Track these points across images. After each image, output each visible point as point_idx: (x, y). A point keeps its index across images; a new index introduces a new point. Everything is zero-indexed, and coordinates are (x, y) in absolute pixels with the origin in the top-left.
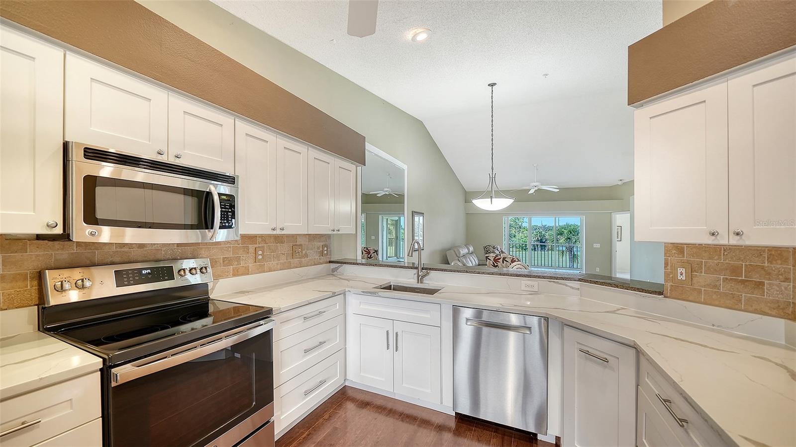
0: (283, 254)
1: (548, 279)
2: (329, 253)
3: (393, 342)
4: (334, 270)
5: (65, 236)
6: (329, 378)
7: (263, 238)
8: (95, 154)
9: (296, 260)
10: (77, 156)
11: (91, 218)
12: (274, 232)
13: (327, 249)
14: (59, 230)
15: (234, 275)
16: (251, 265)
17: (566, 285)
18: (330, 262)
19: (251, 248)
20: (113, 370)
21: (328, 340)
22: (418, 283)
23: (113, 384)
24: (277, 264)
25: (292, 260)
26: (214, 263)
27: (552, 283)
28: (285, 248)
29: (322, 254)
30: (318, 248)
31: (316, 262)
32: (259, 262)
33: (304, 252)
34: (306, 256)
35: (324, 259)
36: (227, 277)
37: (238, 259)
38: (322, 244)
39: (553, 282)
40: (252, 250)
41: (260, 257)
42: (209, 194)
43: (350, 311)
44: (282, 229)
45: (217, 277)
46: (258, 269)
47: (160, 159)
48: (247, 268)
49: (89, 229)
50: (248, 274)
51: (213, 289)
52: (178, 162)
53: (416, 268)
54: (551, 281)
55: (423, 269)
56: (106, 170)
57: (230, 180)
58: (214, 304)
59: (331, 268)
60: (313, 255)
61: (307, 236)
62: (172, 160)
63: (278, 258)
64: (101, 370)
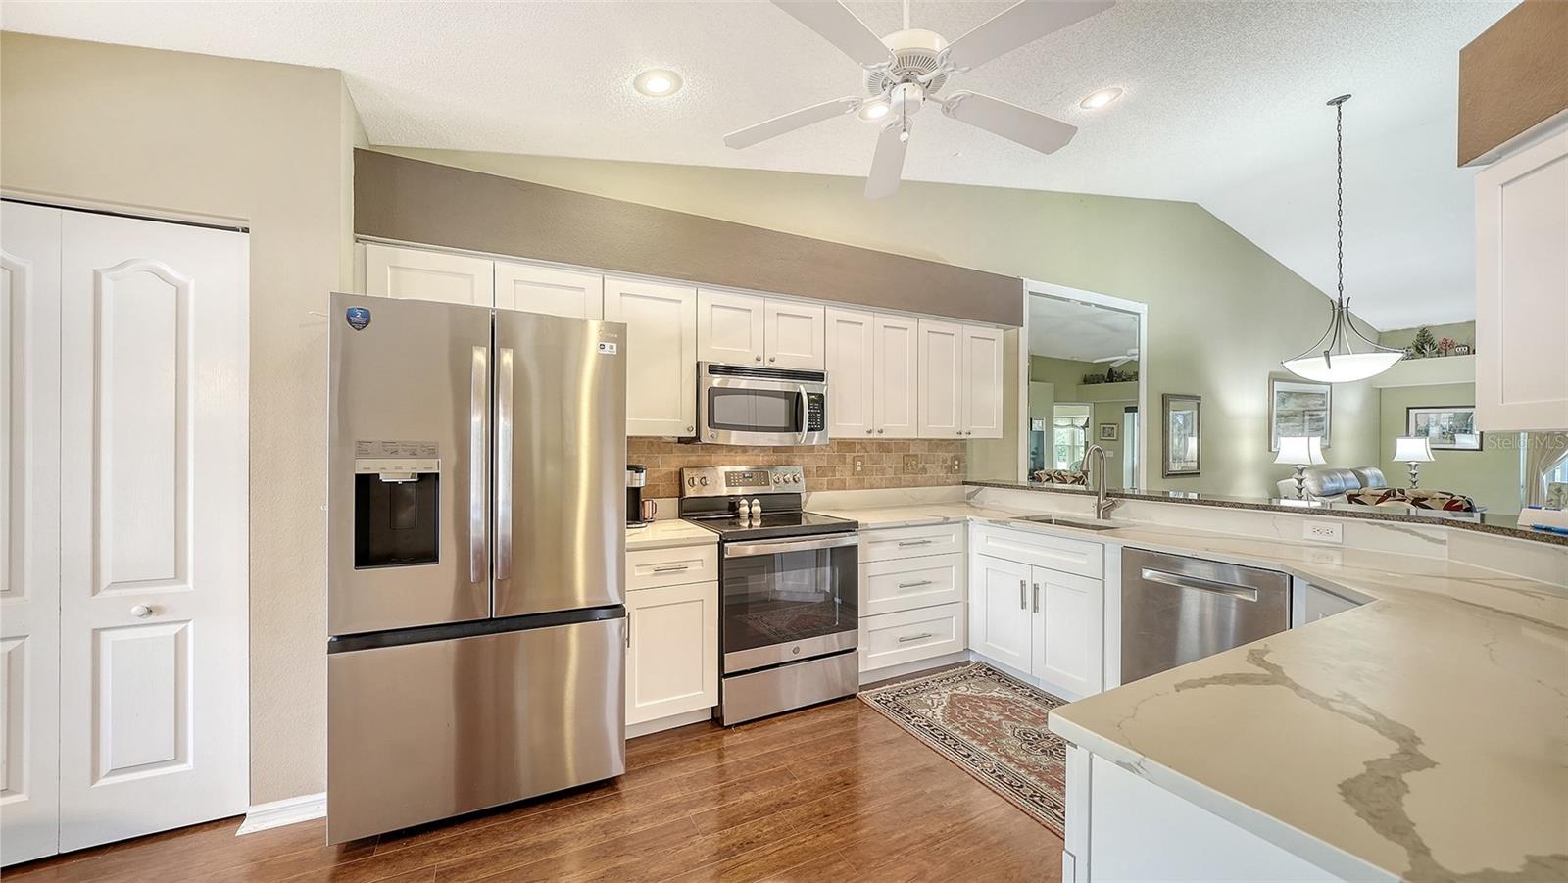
0: (891, 467)
1: (1364, 518)
2: (963, 467)
3: (1031, 598)
4: (970, 496)
5: (697, 438)
6: (937, 636)
7: (863, 444)
8: (714, 369)
9: (909, 477)
10: (704, 370)
11: (712, 424)
12: (871, 436)
13: (959, 462)
14: (693, 434)
15: (828, 489)
16: (848, 479)
17: (1413, 533)
18: (965, 483)
19: (849, 457)
20: (726, 544)
21: (937, 583)
22: (1098, 517)
23: (726, 556)
24: (882, 479)
25: (902, 476)
26: (807, 473)
27: (1377, 527)
28: (891, 460)
29: (950, 469)
30: (944, 461)
31: (940, 481)
32: (858, 475)
33: (920, 466)
34: (924, 470)
35: (952, 478)
36: (821, 490)
37: (833, 470)
38: (951, 454)
39: (1381, 524)
40: (849, 460)
41: (859, 469)
42: (799, 394)
43: (975, 550)
44: (881, 432)
45: (810, 489)
46: (856, 484)
47: (759, 365)
48: (843, 482)
49: (714, 432)
50: (844, 489)
51: (806, 502)
52: (772, 366)
53: (1096, 494)
54: (1375, 524)
55: (1108, 495)
56: (717, 381)
57: (819, 377)
58: (806, 518)
59: (967, 492)
60: (936, 471)
61: (927, 443)
62: (768, 365)
63: (882, 471)
64: (719, 543)
